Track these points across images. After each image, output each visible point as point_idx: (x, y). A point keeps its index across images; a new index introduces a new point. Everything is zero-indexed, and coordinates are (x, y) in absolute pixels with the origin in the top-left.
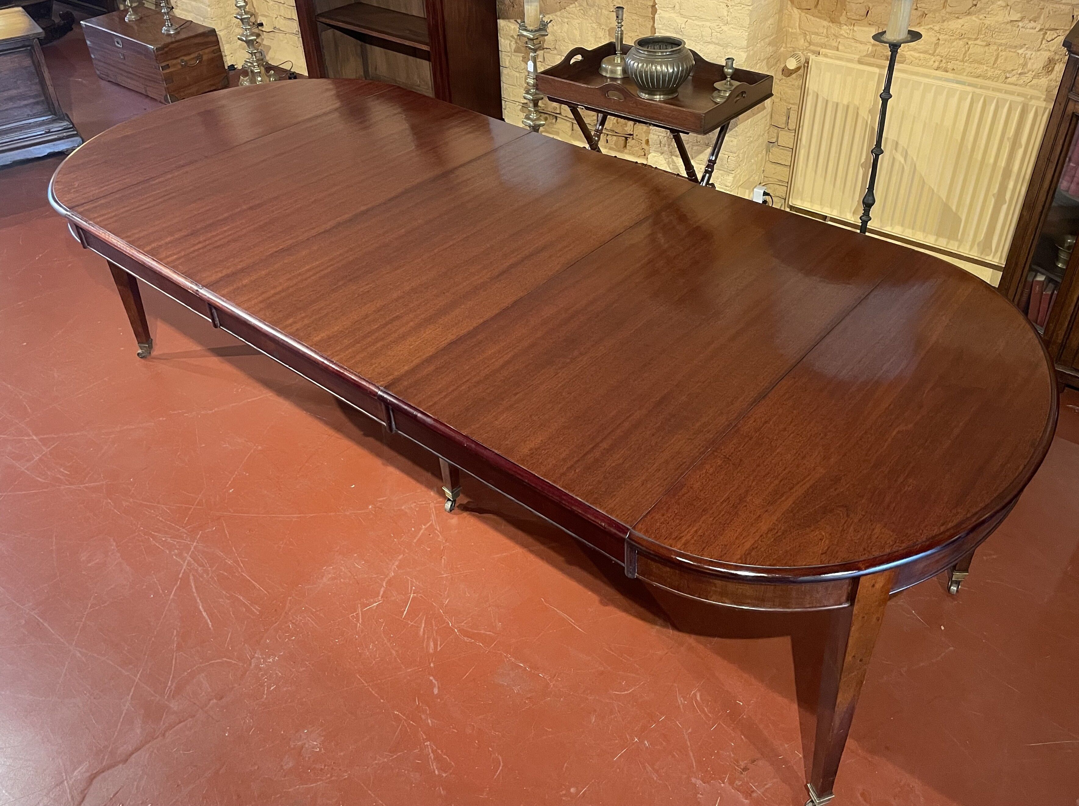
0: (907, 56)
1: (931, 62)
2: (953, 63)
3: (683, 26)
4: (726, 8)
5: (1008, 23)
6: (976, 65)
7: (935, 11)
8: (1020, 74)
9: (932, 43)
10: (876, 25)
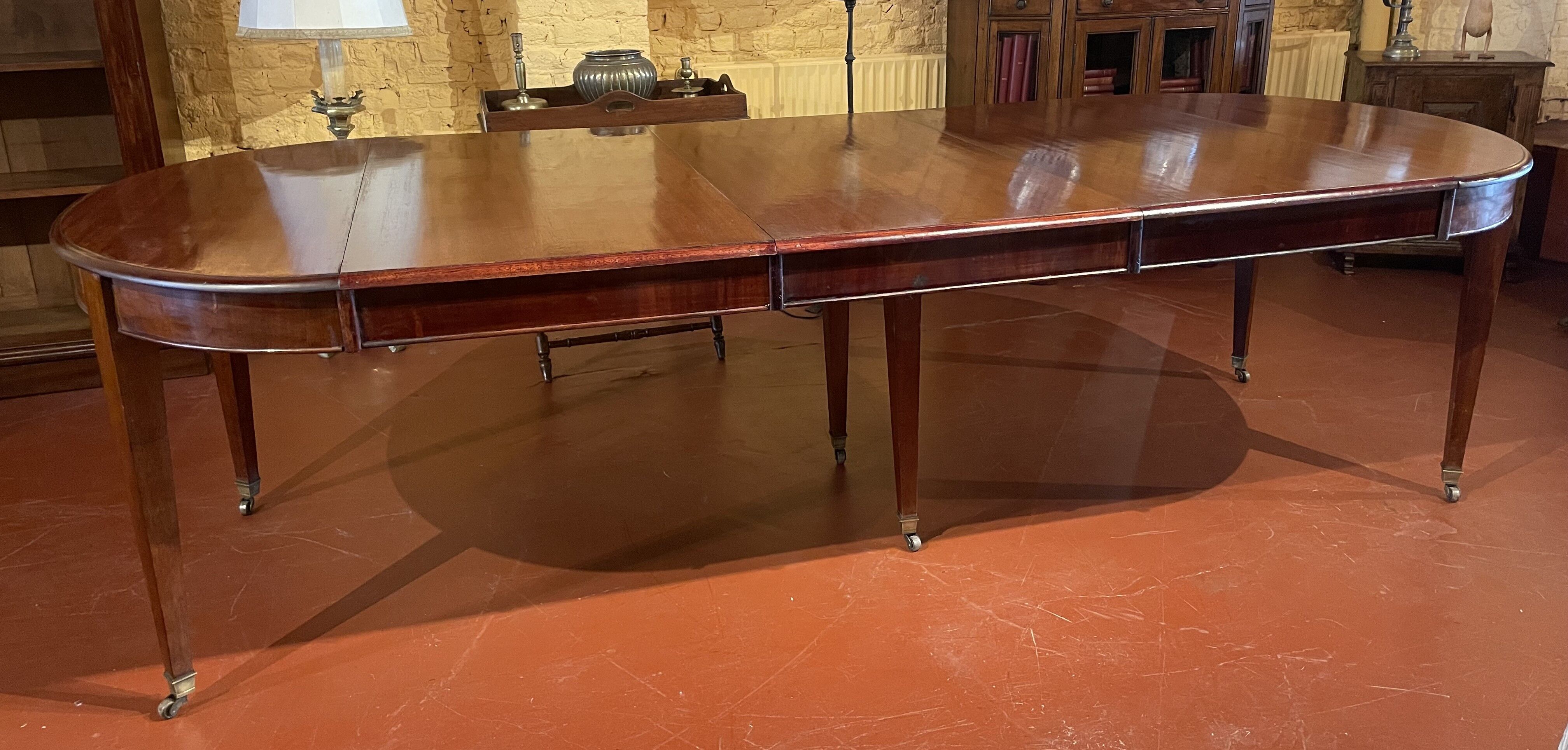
0: (768, 56)
1: (792, 56)
2: (813, 52)
3: (563, 57)
4: (617, 25)
6: (832, 49)
7: (785, 6)
8: (871, 48)
9: (791, 36)
10: (732, 32)
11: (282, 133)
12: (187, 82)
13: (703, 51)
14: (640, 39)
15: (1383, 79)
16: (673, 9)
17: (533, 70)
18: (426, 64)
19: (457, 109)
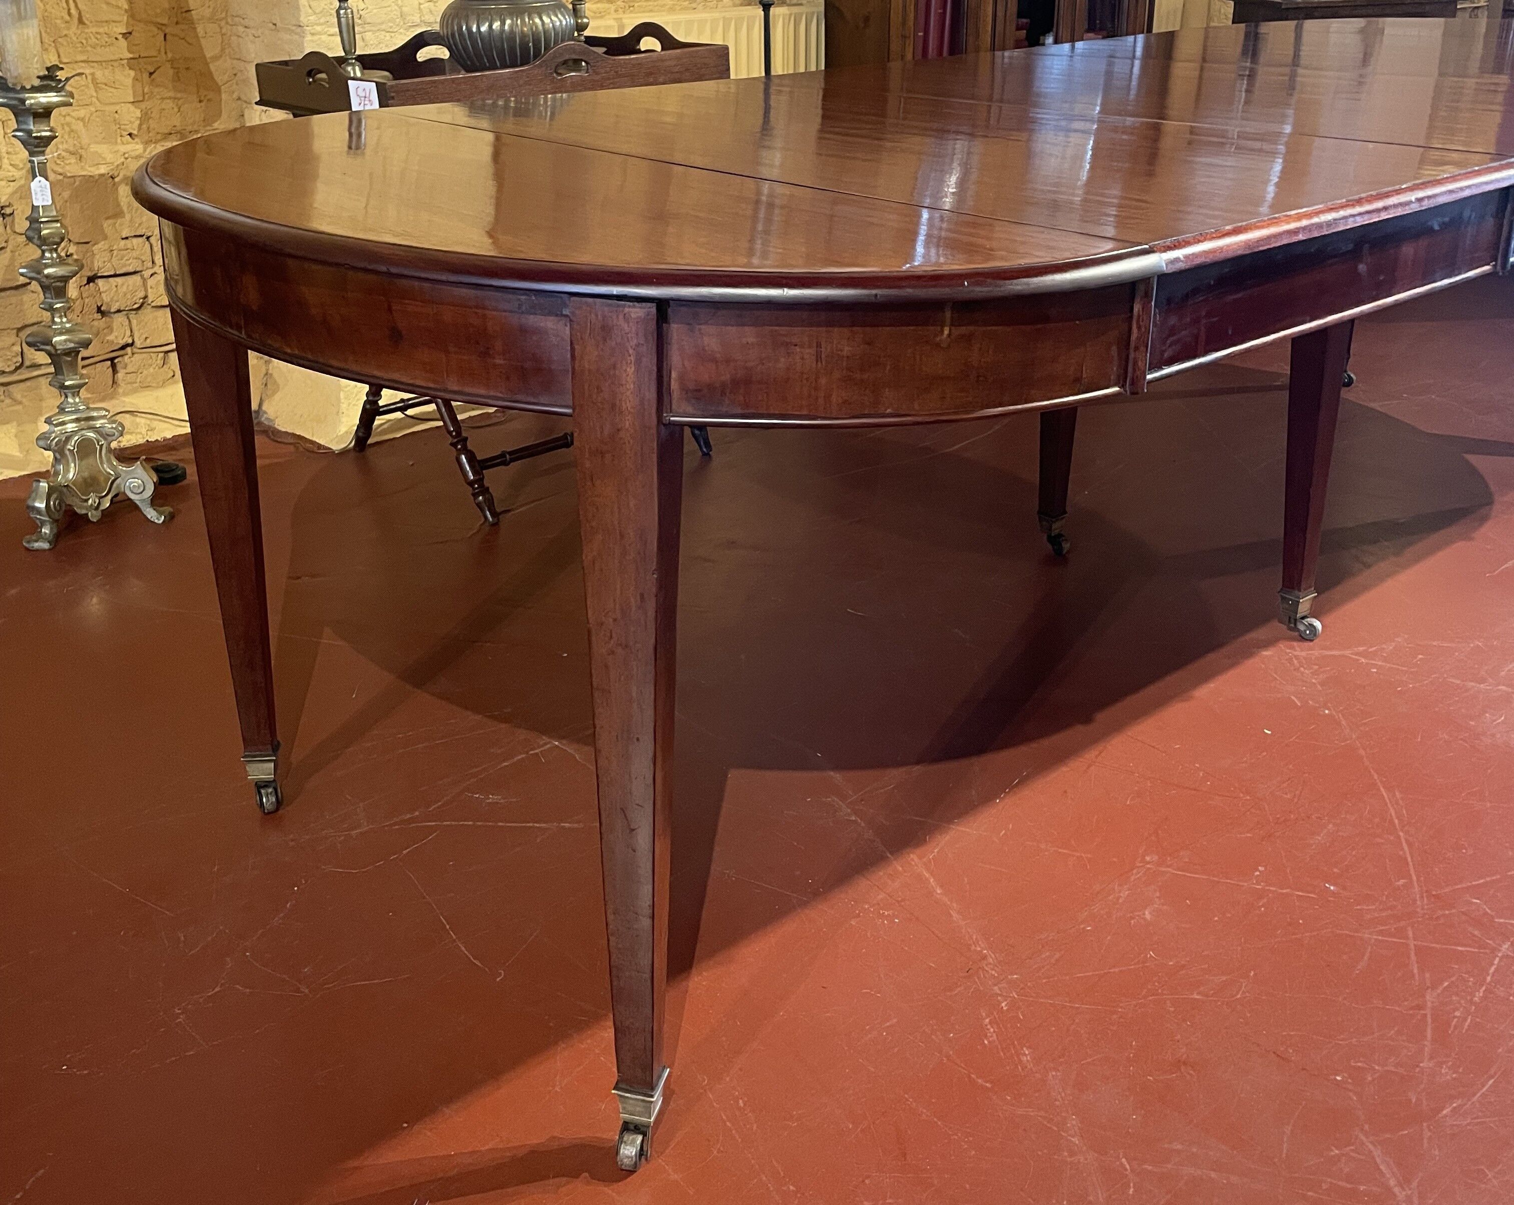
19: (143, 105)
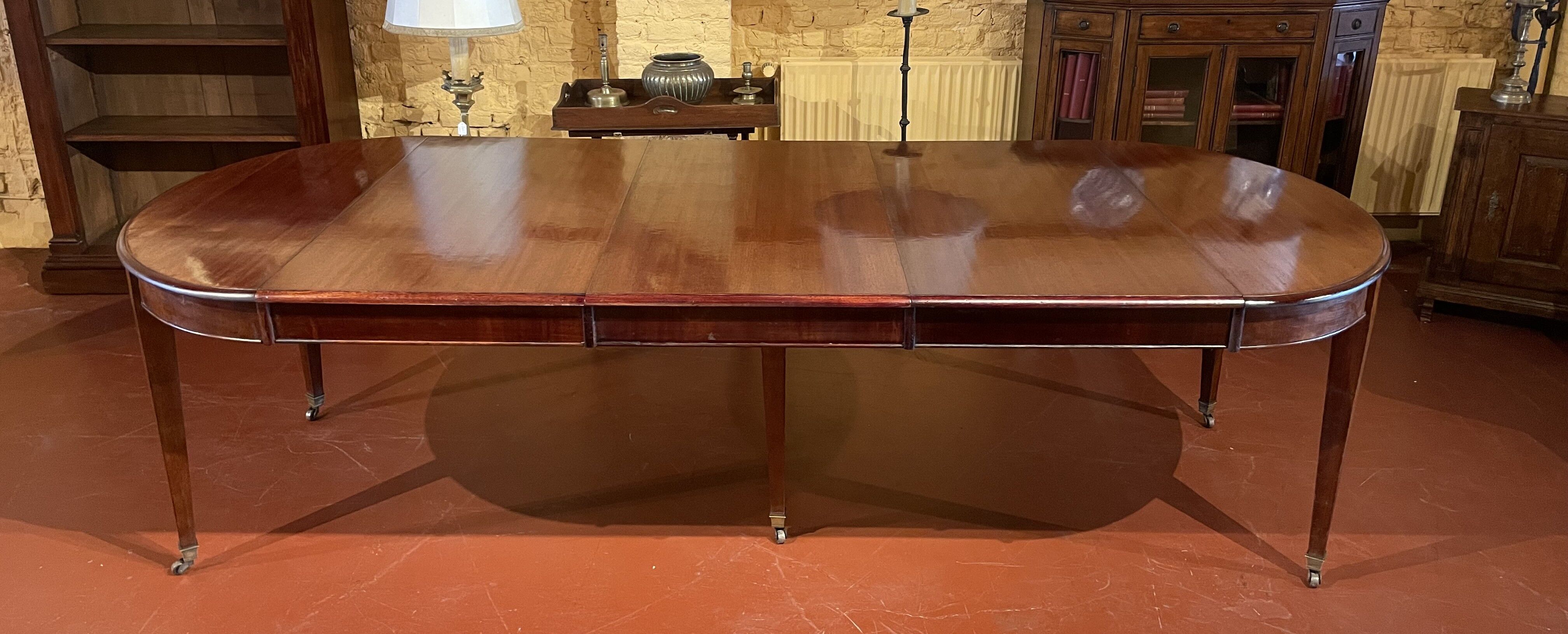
0: (857, 52)
1: (881, 53)
4: (702, 25)
5: (940, 6)
6: (920, 48)
7: (875, 7)
8: (959, 48)
9: (879, 35)
10: (824, 29)
11: (436, 96)
12: (366, 51)
13: (795, 45)
14: (722, 38)
15: (1478, 125)
16: (770, 7)
17: (628, 61)
18: (553, 46)
